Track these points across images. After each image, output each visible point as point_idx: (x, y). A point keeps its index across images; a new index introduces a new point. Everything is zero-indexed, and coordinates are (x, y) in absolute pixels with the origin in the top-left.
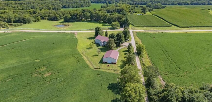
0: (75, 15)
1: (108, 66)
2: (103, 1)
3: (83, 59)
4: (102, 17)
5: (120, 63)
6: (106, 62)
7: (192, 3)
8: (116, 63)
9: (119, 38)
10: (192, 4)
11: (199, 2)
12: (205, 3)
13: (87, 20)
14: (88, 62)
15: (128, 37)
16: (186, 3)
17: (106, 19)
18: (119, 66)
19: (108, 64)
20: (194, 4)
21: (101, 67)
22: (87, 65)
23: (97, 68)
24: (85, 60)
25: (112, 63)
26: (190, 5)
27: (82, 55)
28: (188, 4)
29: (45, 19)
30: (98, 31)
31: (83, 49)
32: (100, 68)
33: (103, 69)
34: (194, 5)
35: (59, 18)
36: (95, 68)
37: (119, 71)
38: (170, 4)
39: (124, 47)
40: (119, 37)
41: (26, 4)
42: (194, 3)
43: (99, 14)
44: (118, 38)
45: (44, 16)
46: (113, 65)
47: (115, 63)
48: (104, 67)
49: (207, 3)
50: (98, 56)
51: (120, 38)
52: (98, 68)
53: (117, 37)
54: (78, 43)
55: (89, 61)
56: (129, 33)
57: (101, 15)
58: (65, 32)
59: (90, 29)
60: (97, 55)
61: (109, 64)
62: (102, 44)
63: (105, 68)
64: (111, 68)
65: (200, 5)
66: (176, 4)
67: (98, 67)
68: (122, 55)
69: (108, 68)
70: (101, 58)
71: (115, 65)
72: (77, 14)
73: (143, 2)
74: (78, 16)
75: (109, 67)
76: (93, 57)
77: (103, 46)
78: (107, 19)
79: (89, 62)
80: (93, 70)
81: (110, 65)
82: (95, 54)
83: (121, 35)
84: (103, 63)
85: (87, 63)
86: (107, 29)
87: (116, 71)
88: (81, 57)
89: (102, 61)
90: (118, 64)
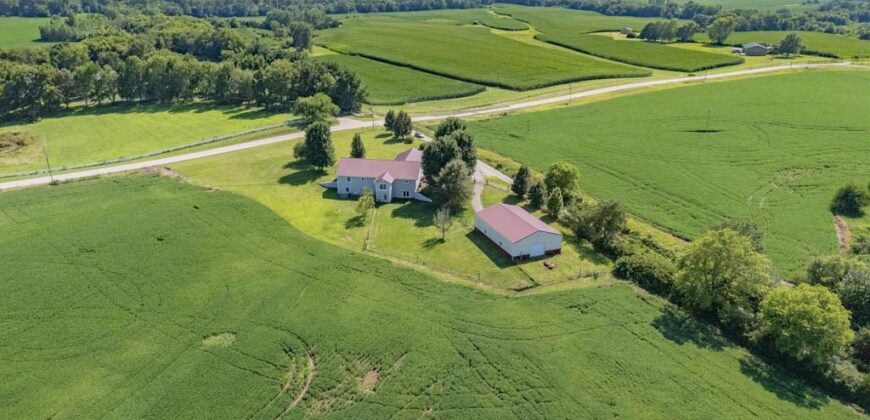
2: (17, 5)
3: (409, 270)
6: (525, 253)
8: (562, 250)
25: (549, 254)
32: (538, 285)
34: (410, 10)
36: (518, 291)
47: (558, 251)
50: (447, 244)
52: (532, 287)
60: (441, 241)
62: (391, 191)
79: (451, 273)
82: (423, 240)
86: (281, 129)
88: (384, 263)
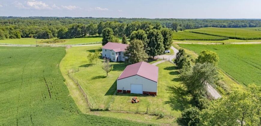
0: (75, 27)
1: (134, 102)
3: (65, 86)
4: (115, 28)
5: (168, 95)
6: (126, 89)
7: (230, 25)
8: (157, 94)
9: (153, 41)
10: (230, 27)
11: (238, 24)
12: (246, 25)
13: (93, 36)
14: (75, 94)
15: (168, 43)
16: (223, 26)
17: (122, 30)
18: (167, 103)
19: (132, 98)
20: (232, 27)
21: (111, 106)
22: (72, 101)
23: (98, 110)
24: (68, 87)
25: (146, 94)
26: (227, 27)
27: (66, 77)
28: (224, 27)
29: (30, 37)
30: (107, 36)
31: (72, 66)
32: (107, 110)
33: (118, 112)
35: (51, 35)
36: (92, 110)
37: (170, 117)
38: (203, 26)
39: (163, 61)
40: (154, 38)
41: (11, 22)
42: (232, 25)
43: (111, 24)
44: (151, 40)
45: (28, 33)
46: (149, 99)
47: (153, 94)
48: (121, 105)
49: (248, 25)
50: (104, 79)
51: (156, 40)
52: (101, 110)
53: (148, 38)
54: (65, 57)
55: (80, 89)
56: (170, 35)
57: (114, 26)
58: (49, 46)
59: (95, 43)
60: (104, 77)
61: (137, 97)
62: (117, 56)
63: (126, 109)
64: (142, 108)
65: (240, 27)
66: (210, 27)
67: (103, 107)
68: (165, 76)
69: (133, 107)
70: (113, 82)
71: (155, 98)
72: (78, 26)
73: (168, 24)
74: (79, 29)
75: (135, 105)
76: (93, 81)
77: (117, 62)
78: (124, 30)
79: (78, 92)
80: (84, 115)
81: (138, 99)
82: (98, 75)
83: (158, 35)
84: (116, 95)
85: (72, 96)
87: (161, 117)
88: (63, 80)
89: (116, 89)
90: (162, 97)
